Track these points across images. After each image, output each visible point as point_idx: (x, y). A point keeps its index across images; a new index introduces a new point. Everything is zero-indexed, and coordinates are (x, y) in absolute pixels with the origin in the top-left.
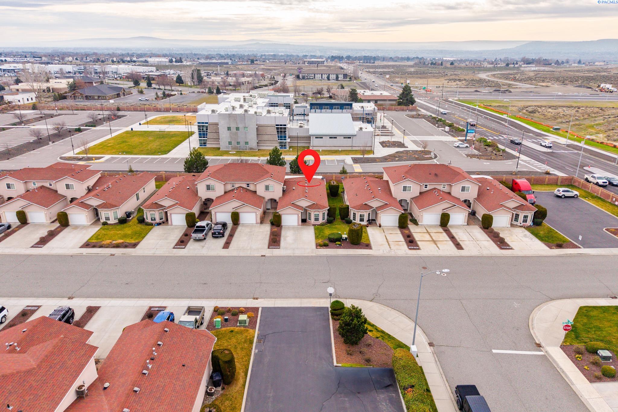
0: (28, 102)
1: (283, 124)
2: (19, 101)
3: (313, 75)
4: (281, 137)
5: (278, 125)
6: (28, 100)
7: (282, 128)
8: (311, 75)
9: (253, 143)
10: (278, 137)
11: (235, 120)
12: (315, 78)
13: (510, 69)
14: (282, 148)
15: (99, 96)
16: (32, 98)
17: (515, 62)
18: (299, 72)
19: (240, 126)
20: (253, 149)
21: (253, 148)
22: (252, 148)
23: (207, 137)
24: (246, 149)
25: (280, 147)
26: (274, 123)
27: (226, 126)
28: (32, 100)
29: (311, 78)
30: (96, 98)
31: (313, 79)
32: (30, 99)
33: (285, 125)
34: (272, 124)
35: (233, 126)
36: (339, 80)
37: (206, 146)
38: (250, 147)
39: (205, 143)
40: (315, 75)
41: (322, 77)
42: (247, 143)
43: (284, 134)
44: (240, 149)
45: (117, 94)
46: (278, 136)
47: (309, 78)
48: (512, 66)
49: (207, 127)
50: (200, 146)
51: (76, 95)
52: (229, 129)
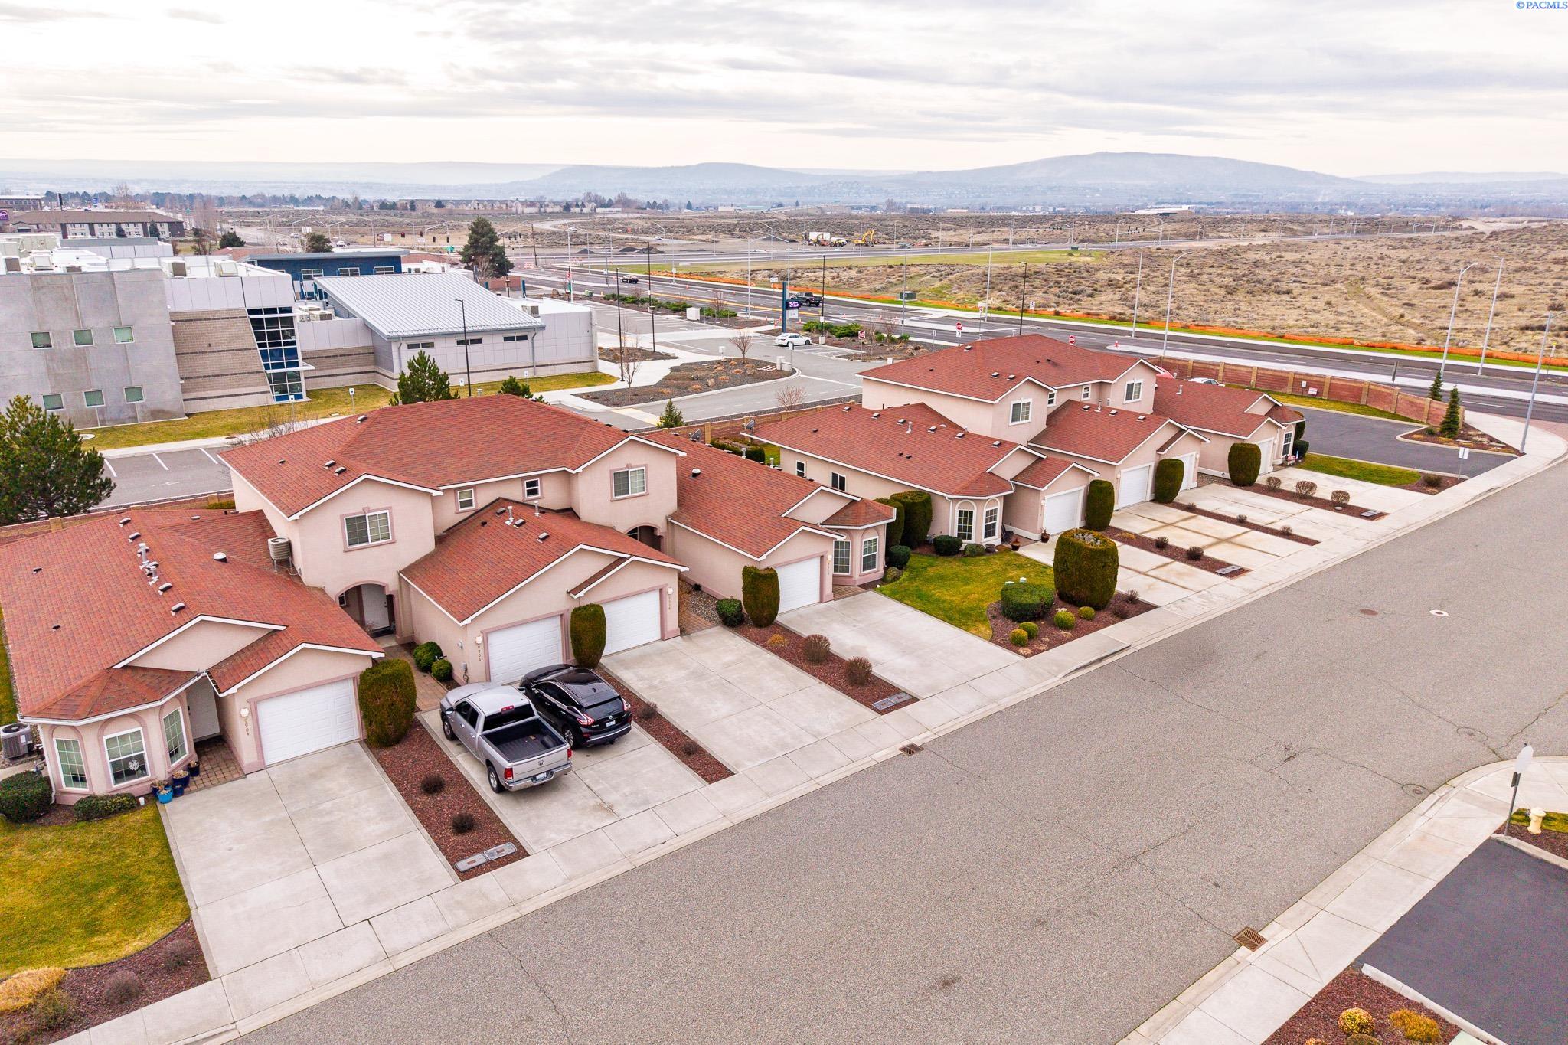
1: (277, 305)
4: (276, 355)
5: (258, 311)
7: (276, 319)
9: (165, 391)
10: (265, 359)
11: (66, 299)
13: (575, 216)
14: (284, 398)
17: (580, 203)
19: (96, 323)
20: (167, 414)
21: (167, 408)
22: (160, 411)
24: (135, 419)
25: (277, 394)
26: (239, 305)
27: (26, 330)
33: (289, 310)
34: (232, 307)
35: (60, 327)
38: (152, 406)
40: (63, 226)
41: (92, 234)
42: (135, 392)
43: (286, 344)
44: (102, 421)
46: (264, 354)
48: (577, 210)
52: (40, 343)
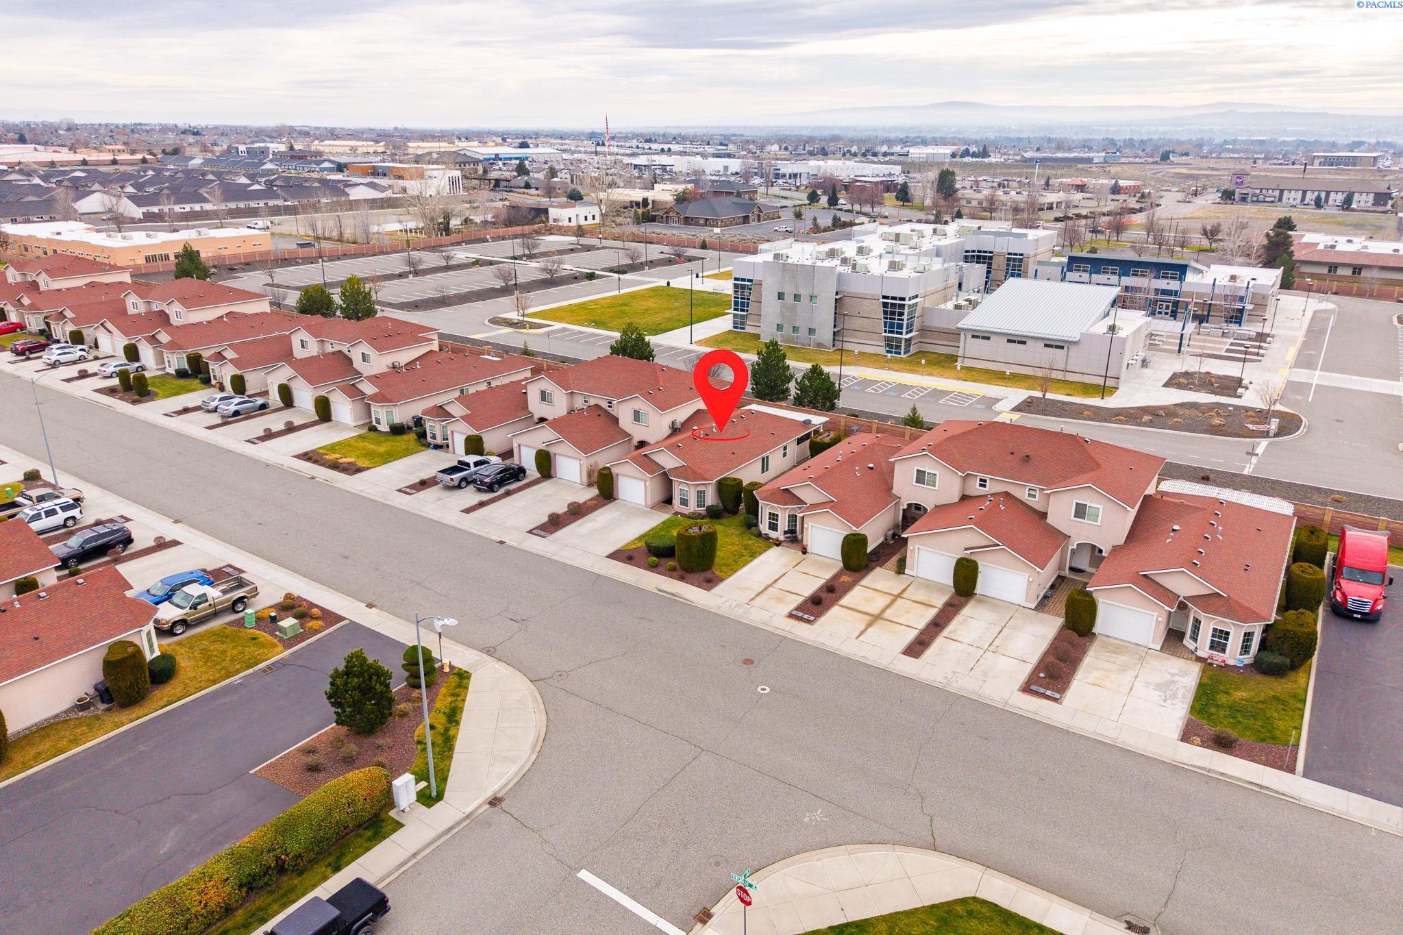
0: (586, 223)
1: (899, 295)
2: (570, 219)
3: (1277, 193)
4: (892, 325)
5: (887, 298)
6: (586, 218)
7: (896, 304)
8: (1270, 191)
9: (825, 334)
10: (885, 326)
11: (794, 277)
12: (1280, 200)
14: (891, 352)
15: (706, 219)
16: (594, 217)
18: (1237, 183)
19: (804, 292)
20: (824, 347)
21: (824, 344)
22: (821, 344)
23: (747, 311)
24: (810, 345)
25: (887, 349)
26: (878, 292)
27: (777, 289)
28: (594, 219)
29: (1267, 199)
30: (702, 222)
31: (1272, 202)
32: (590, 218)
33: (904, 299)
34: (875, 293)
35: (789, 291)
36: (1353, 210)
37: (744, 329)
38: (818, 340)
39: (743, 323)
40: (1282, 192)
41: (1303, 199)
42: (812, 331)
43: (898, 319)
44: (797, 343)
45: (745, 217)
46: (885, 323)
47: (1261, 198)
49: (750, 289)
50: (734, 327)
51: (671, 214)
52: (781, 296)
